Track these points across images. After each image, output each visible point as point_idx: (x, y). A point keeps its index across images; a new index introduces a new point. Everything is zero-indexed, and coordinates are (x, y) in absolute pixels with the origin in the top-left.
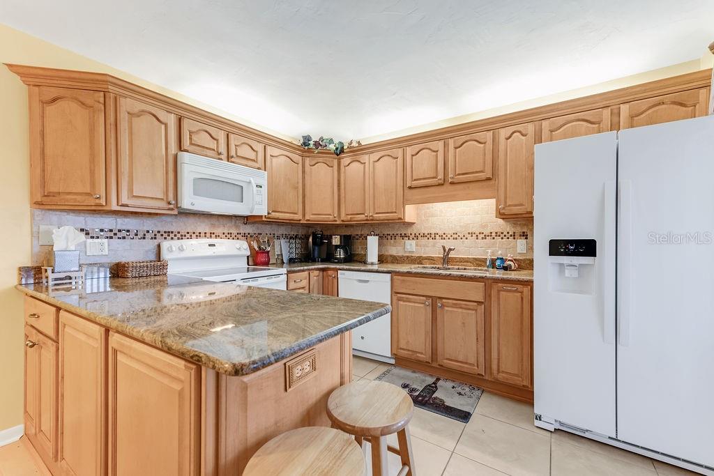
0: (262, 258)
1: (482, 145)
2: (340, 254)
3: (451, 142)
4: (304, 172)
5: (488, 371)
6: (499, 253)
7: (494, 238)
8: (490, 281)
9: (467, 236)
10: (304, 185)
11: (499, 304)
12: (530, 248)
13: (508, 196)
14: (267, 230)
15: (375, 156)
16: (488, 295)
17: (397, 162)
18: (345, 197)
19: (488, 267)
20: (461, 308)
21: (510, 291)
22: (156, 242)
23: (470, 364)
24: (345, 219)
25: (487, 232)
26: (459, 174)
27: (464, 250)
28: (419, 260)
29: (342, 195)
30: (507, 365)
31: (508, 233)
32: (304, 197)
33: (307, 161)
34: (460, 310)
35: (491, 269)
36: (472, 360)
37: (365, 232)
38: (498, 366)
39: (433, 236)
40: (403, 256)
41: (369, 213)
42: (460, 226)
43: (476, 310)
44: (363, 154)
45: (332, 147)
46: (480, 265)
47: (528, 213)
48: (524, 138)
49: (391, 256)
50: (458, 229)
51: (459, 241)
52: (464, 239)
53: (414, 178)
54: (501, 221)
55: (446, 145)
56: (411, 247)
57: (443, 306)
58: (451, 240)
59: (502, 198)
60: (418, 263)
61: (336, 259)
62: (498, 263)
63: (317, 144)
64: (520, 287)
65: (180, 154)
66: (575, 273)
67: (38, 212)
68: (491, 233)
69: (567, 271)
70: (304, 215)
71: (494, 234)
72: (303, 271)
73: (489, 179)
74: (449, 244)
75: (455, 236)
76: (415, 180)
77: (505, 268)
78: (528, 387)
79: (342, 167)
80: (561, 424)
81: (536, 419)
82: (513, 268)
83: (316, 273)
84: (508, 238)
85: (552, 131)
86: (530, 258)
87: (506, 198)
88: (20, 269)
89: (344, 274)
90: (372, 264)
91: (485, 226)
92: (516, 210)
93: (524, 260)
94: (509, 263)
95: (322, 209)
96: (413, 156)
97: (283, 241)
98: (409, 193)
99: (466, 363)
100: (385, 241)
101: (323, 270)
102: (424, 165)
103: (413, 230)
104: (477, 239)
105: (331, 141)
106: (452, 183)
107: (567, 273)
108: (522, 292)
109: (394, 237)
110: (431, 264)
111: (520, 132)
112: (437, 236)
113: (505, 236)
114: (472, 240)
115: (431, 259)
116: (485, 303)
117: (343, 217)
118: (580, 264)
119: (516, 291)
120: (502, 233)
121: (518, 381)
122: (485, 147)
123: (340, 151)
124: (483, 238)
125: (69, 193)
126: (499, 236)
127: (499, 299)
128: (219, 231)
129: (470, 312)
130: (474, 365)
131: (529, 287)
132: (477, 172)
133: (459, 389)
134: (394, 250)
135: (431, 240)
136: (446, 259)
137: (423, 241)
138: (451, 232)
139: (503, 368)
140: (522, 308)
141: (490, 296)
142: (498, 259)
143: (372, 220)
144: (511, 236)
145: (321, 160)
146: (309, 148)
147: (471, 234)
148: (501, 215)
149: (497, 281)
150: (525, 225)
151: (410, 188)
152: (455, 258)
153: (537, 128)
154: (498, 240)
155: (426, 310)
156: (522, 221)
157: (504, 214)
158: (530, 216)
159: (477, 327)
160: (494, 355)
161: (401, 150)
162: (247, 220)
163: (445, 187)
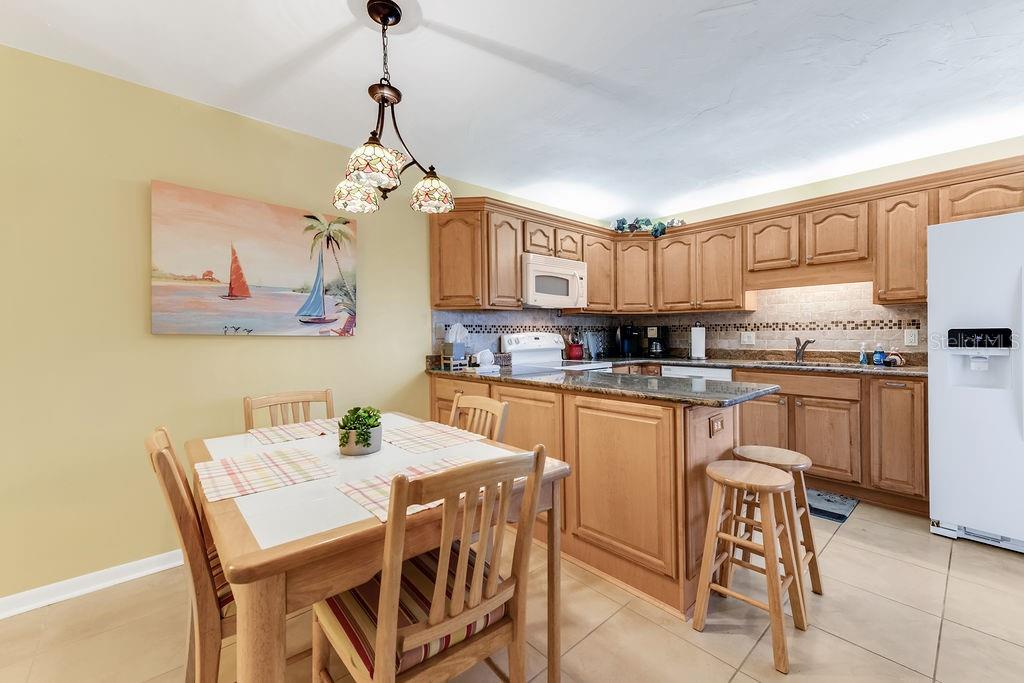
0: (576, 352)
1: (853, 220)
2: (657, 348)
3: (809, 218)
4: (616, 258)
5: (866, 478)
6: (879, 346)
7: (869, 328)
8: (868, 377)
9: (830, 325)
10: (616, 273)
11: (880, 403)
12: (924, 340)
13: (891, 277)
14: (576, 322)
15: (704, 236)
16: (865, 393)
17: (733, 242)
18: (663, 283)
19: (861, 363)
20: (828, 407)
21: (894, 388)
22: (498, 335)
23: (841, 470)
24: (663, 308)
25: (859, 320)
26: (820, 255)
27: (826, 342)
28: (762, 355)
29: (660, 280)
30: (893, 472)
31: (891, 321)
32: (616, 285)
33: (619, 245)
34: (827, 410)
35: (866, 365)
36: (845, 465)
37: (685, 322)
38: (880, 472)
39: (780, 326)
40: (738, 351)
41: (696, 300)
42: (820, 314)
43: (849, 410)
44: (687, 234)
45: (650, 228)
46: (850, 361)
47: (919, 298)
48: (913, 209)
49: (721, 350)
50: (817, 318)
51: (818, 331)
52: (825, 330)
53: (758, 258)
54: (880, 308)
55: (802, 221)
56: (749, 339)
57: (803, 405)
58: (807, 331)
59: (882, 280)
60: (760, 359)
61: (653, 353)
62: (876, 357)
63: (633, 227)
64: (909, 384)
65: (525, 254)
66: (983, 366)
67: (435, 313)
68: (865, 322)
69: (972, 364)
70: (616, 305)
71: (869, 324)
72: (624, 365)
73: (862, 259)
74: (804, 336)
75: (813, 326)
76: (759, 262)
77: (888, 364)
78: (921, 496)
79: (659, 249)
80: (967, 533)
81: (933, 525)
82: (899, 363)
83: (636, 368)
84: (891, 328)
85: (953, 201)
86: (924, 351)
87: (887, 280)
88: (427, 357)
89: (670, 370)
90: (699, 359)
91: (857, 313)
92: (901, 294)
93: (915, 355)
94: (893, 357)
95: (635, 297)
96: (755, 234)
97: (590, 334)
98: (751, 278)
99: (836, 469)
100: (712, 332)
101: (641, 365)
102: (771, 245)
103: (753, 320)
104: (845, 329)
105: (648, 222)
106: (810, 265)
107: (974, 365)
108: (912, 389)
109: (725, 328)
110: (778, 359)
111: (907, 203)
112: (787, 327)
113: (886, 325)
114: (836, 331)
115: (778, 354)
116: (862, 401)
117: (661, 306)
118: (991, 357)
119: (905, 388)
120: (882, 322)
121: (909, 490)
122: (857, 221)
123: (660, 232)
124: (853, 328)
125: (457, 297)
126: (878, 325)
127: (880, 397)
128: (539, 324)
129: (841, 411)
130: (846, 471)
131: (922, 384)
132: (845, 251)
133: (828, 497)
134: (725, 343)
135: (777, 331)
136: (801, 353)
137: (768, 333)
138: (807, 322)
139: (886, 473)
140: (913, 407)
141: (868, 394)
142: (876, 352)
143: (699, 309)
144: (895, 325)
145: (634, 243)
146: (625, 232)
147: (837, 324)
148: (880, 300)
149: (876, 376)
150: (915, 311)
151: (752, 271)
152: (813, 353)
153: (932, 197)
154: (876, 330)
155: (780, 409)
156: (912, 308)
157: (885, 300)
158: (923, 300)
159: (850, 429)
160: (875, 459)
161: (738, 229)
162: (561, 312)
163: (799, 270)
